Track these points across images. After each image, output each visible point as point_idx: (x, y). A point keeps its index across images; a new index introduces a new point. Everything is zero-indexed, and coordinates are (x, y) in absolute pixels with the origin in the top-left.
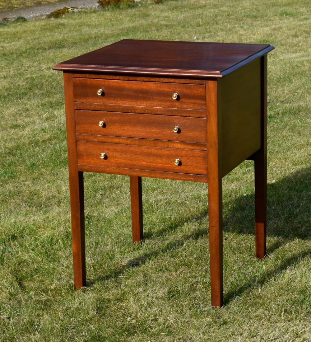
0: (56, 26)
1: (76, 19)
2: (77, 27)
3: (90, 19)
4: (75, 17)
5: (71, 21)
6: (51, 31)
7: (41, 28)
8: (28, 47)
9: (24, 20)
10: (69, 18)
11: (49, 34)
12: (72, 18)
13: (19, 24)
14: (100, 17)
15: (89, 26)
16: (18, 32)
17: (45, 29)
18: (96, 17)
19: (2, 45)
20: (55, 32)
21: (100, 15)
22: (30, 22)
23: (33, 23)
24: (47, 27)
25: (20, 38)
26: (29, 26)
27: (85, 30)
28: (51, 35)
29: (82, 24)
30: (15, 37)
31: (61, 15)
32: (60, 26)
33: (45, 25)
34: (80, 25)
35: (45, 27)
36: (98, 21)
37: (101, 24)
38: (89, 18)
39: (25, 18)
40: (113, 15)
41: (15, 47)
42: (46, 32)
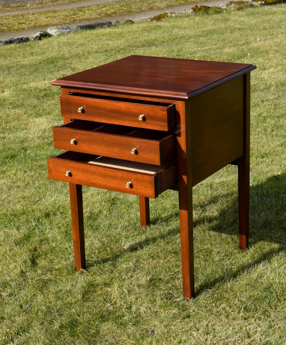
0: (154, 28)
1: (171, 22)
2: (170, 29)
3: (183, 22)
4: (171, 21)
5: (168, 24)
6: (149, 31)
7: (142, 29)
8: (127, 44)
9: (132, 22)
10: (166, 21)
11: (146, 34)
12: (168, 22)
13: (126, 25)
14: (190, 21)
15: (180, 28)
16: (123, 33)
17: (145, 30)
18: (187, 21)
19: (108, 43)
20: (152, 33)
21: (191, 19)
22: (135, 24)
23: (137, 25)
24: (147, 28)
25: (123, 38)
26: (134, 27)
27: (176, 31)
28: (147, 35)
29: (174, 26)
30: (120, 36)
31: (162, 18)
32: (157, 28)
33: (146, 27)
34: (174, 27)
35: (146, 28)
36: (188, 24)
37: (189, 27)
38: (181, 21)
39: (132, 21)
40: (201, 19)
41: (116, 44)
42: (145, 33)
